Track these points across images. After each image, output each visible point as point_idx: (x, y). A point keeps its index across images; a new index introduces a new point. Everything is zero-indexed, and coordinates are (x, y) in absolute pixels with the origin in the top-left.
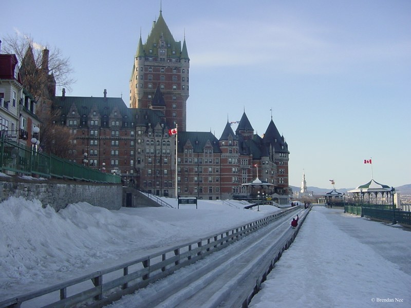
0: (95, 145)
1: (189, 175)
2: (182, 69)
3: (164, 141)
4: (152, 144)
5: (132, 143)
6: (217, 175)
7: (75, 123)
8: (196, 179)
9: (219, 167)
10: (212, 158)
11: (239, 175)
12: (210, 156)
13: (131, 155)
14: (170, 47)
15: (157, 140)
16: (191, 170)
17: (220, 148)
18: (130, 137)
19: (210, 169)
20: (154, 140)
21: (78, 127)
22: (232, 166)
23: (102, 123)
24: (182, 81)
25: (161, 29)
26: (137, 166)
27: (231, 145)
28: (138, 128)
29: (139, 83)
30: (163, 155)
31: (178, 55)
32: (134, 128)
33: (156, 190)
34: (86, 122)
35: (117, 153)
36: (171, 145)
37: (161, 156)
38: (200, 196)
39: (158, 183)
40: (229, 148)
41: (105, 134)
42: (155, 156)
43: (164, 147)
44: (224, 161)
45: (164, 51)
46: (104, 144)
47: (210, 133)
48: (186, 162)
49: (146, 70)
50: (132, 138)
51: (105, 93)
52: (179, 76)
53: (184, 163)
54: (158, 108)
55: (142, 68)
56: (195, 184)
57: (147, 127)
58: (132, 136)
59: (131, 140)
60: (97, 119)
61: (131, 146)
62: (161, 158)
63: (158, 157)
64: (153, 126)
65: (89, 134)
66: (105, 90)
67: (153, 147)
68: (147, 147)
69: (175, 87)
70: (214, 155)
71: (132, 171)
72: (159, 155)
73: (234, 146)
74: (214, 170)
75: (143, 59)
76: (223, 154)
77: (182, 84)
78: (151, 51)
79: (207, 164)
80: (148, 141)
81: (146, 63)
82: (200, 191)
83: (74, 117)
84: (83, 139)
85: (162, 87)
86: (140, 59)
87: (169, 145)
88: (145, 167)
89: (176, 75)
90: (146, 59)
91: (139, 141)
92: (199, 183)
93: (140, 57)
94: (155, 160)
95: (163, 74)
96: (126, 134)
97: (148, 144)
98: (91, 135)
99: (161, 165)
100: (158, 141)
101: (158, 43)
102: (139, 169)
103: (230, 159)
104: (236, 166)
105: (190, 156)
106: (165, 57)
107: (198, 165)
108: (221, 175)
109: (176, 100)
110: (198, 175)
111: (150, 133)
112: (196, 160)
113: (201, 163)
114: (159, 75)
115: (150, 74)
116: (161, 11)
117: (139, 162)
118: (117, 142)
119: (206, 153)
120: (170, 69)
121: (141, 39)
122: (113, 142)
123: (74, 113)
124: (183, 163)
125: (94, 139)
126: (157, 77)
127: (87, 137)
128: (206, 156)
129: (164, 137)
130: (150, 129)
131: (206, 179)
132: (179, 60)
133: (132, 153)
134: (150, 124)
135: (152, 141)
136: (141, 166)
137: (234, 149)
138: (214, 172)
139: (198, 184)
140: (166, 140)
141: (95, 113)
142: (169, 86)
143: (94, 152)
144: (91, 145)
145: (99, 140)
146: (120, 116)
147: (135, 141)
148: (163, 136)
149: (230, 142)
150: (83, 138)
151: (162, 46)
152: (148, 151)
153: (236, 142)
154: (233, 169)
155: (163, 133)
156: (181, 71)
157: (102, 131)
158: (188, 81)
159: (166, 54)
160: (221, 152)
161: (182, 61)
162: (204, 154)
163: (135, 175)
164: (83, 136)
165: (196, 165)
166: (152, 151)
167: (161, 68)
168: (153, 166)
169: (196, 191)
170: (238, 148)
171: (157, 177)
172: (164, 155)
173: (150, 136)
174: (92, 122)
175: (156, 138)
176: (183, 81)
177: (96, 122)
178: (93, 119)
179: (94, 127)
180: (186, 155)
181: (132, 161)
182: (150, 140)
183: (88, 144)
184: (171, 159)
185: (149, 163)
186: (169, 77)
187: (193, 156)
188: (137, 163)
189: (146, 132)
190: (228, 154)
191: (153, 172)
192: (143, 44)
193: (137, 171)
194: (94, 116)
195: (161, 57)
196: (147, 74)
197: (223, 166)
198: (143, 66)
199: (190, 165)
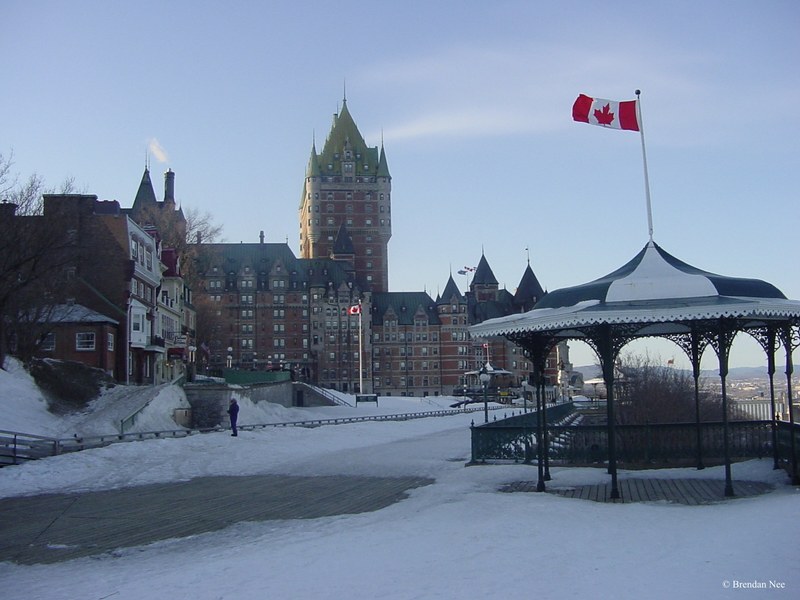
0: (250, 318)
1: (392, 359)
2: (380, 192)
4: (335, 315)
5: (305, 313)
6: (435, 358)
7: (219, 284)
8: (403, 364)
9: (438, 346)
10: (428, 332)
11: (469, 358)
12: (424, 330)
13: (303, 332)
14: (360, 159)
15: (341, 308)
16: (395, 352)
17: (440, 316)
18: (301, 305)
19: (424, 350)
20: (337, 308)
21: (223, 291)
22: (457, 343)
23: (259, 283)
24: (379, 212)
25: (345, 130)
26: (314, 347)
27: (455, 312)
28: (313, 291)
29: (314, 218)
30: (351, 330)
31: (373, 171)
32: (307, 290)
33: (342, 383)
34: (235, 284)
35: (282, 328)
36: (364, 315)
37: (349, 332)
38: (410, 391)
39: (345, 372)
40: (452, 317)
41: (263, 300)
42: (340, 332)
43: (353, 318)
44: (445, 337)
45: (350, 166)
46: (263, 315)
47: (424, 294)
48: (388, 339)
49: (324, 197)
50: (304, 305)
51: (262, 237)
52: (375, 206)
53: (385, 341)
54: (343, 257)
55: (317, 194)
56: (402, 374)
57: (327, 288)
58: (305, 302)
59: (303, 308)
60: (251, 278)
61: (303, 317)
62: (349, 335)
63: (344, 333)
64: (335, 287)
65: (240, 301)
66: (262, 233)
67: (336, 319)
68: (328, 318)
69: (369, 222)
70: (430, 327)
71: (305, 356)
72: (346, 330)
73: (460, 313)
74: (430, 350)
75: (319, 179)
76: (444, 327)
77: (380, 218)
78: (330, 166)
79: (419, 342)
80: (328, 309)
81: (324, 187)
82: (410, 383)
83: (216, 277)
84: (231, 308)
85: (350, 222)
86: (314, 181)
88: (325, 349)
89: (370, 203)
90: (324, 180)
91: (316, 309)
92: (407, 371)
93: (313, 177)
94: (340, 338)
95: (350, 203)
96: (295, 300)
97: (328, 315)
98: (243, 303)
99: (349, 346)
100: (344, 309)
101: (341, 153)
102: (316, 351)
103: (455, 334)
104: (464, 344)
105: (394, 330)
106: (352, 175)
107: (406, 344)
108: (441, 358)
109: (371, 242)
110: (406, 358)
111: (332, 298)
112: (402, 336)
113: (410, 340)
114: (345, 203)
115: (329, 202)
116: (345, 100)
117: (316, 341)
118: (282, 311)
119: (418, 325)
120: (361, 194)
121: (314, 148)
122: (276, 311)
123: (215, 269)
124: (382, 341)
125: (247, 309)
126: (340, 207)
127: (237, 305)
128: (418, 330)
129: (353, 303)
130: (331, 292)
131: (418, 365)
132: (374, 179)
133: (305, 327)
134: (330, 284)
135: (335, 309)
136: (320, 346)
137: (461, 318)
138: (430, 354)
139: (407, 373)
141: (247, 269)
142: (360, 221)
143: (247, 328)
144: (244, 318)
145: (255, 309)
146: (285, 273)
147: (309, 309)
148: (351, 302)
149: (454, 307)
151: (349, 157)
152: (328, 324)
153: (463, 307)
154: (460, 349)
155: (351, 297)
156: (379, 196)
157: (259, 296)
158: (390, 212)
159: (354, 170)
160: (441, 323)
161: (380, 180)
162: (415, 326)
163: (310, 360)
164: (231, 305)
165: (403, 344)
166: (335, 324)
167: (347, 193)
168: (338, 347)
169: (403, 383)
170: (467, 316)
171: (344, 363)
172: (354, 330)
173: (332, 301)
174: (244, 282)
175: (340, 304)
176: (382, 212)
177: (250, 282)
178: (245, 278)
179: (247, 291)
180: (388, 330)
181: (305, 341)
182: (331, 308)
183: (239, 316)
184: (364, 335)
185: (332, 343)
186: (360, 208)
187: (397, 330)
188: (312, 343)
189: (326, 296)
190: (451, 326)
191: (337, 356)
192: (318, 153)
193: (313, 355)
194: (246, 273)
195: (347, 175)
196: (326, 203)
197: (445, 344)
198: (318, 191)
199: (393, 344)
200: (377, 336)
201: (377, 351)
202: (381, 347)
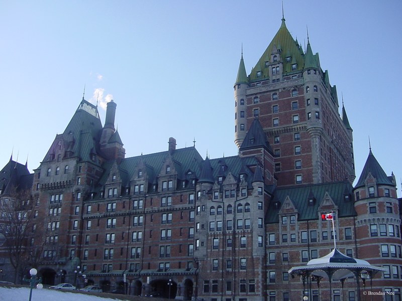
0: (140, 224)
2: (305, 87)
3: (240, 205)
4: (218, 213)
7: (116, 192)
9: (352, 247)
13: (189, 237)
14: (289, 61)
15: (226, 204)
16: (295, 257)
18: (187, 205)
20: (221, 204)
21: (118, 198)
22: (379, 240)
23: (150, 186)
24: (306, 105)
27: (372, 196)
28: (198, 188)
29: (240, 123)
30: (237, 231)
31: (300, 68)
32: (194, 188)
34: (129, 190)
35: (169, 233)
36: (252, 210)
37: (234, 233)
40: (369, 204)
41: (152, 204)
42: (224, 234)
43: (239, 216)
44: (361, 232)
45: (278, 68)
46: (152, 220)
48: (285, 240)
49: (249, 101)
50: (190, 206)
51: (172, 142)
52: (302, 100)
53: (281, 244)
54: (251, 153)
55: (242, 100)
57: (213, 183)
58: (192, 202)
59: (190, 209)
60: (142, 182)
61: (191, 220)
62: (234, 238)
63: (229, 234)
65: (132, 206)
67: (220, 218)
68: (211, 218)
69: (296, 118)
70: (340, 222)
71: (191, 265)
72: (231, 231)
73: (379, 197)
75: (244, 86)
76: (360, 218)
77: (307, 112)
78: (259, 73)
79: (325, 241)
80: (213, 207)
81: (249, 92)
83: (114, 184)
84: (124, 215)
85: (276, 122)
86: (239, 88)
87: (248, 210)
88: (207, 256)
89: (296, 98)
91: (199, 209)
94: (224, 241)
95: (276, 103)
96: (181, 201)
97: (211, 214)
98: (134, 208)
99: (234, 251)
100: (230, 206)
103: (374, 227)
104: (388, 240)
105: (293, 228)
106: (279, 77)
107: (309, 246)
111: (216, 194)
112: (305, 236)
113: (314, 240)
114: (270, 104)
115: (255, 106)
118: (170, 215)
120: (286, 92)
121: (242, 60)
122: (165, 216)
123: (114, 177)
124: (278, 243)
125: (139, 214)
126: (266, 109)
127: (129, 211)
128: (324, 226)
129: (240, 197)
130: (216, 186)
132: (300, 74)
133: (192, 232)
134: (220, 178)
135: (219, 207)
137: (381, 204)
140: (243, 202)
141: (140, 173)
142: (287, 118)
144: (134, 225)
145: (145, 214)
146: (174, 172)
147: (194, 210)
148: (237, 196)
149: (372, 190)
150: (122, 215)
152: (212, 225)
155: (238, 190)
156: (305, 90)
157: (149, 199)
159: (281, 72)
160: (355, 213)
161: (305, 74)
162: (320, 221)
164: (123, 211)
165: (304, 246)
166: (219, 224)
167: (272, 93)
168: (221, 253)
171: (228, 272)
172: (240, 231)
173: (216, 197)
174: (137, 187)
175: (225, 200)
176: (308, 105)
177: (142, 186)
178: (138, 183)
179: (139, 195)
180: (285, 228)
181: (191, 247)
182: (216, 205)
183: (131, 223)
184: (252, 237)
185: (215, 247)
186: (286, 105)
187: (297, 228)
189: (210, 192)
190: (368, 217)
191: (221, 263)
193: (196, 264)
194: (139, 177)
195: (274, 78)
196: (251, 107)
197: (361, 243)
198: (245, 98)
199: (291, 247)
200: (272, 238)
201: (272, 256)
202: (277, 251)
